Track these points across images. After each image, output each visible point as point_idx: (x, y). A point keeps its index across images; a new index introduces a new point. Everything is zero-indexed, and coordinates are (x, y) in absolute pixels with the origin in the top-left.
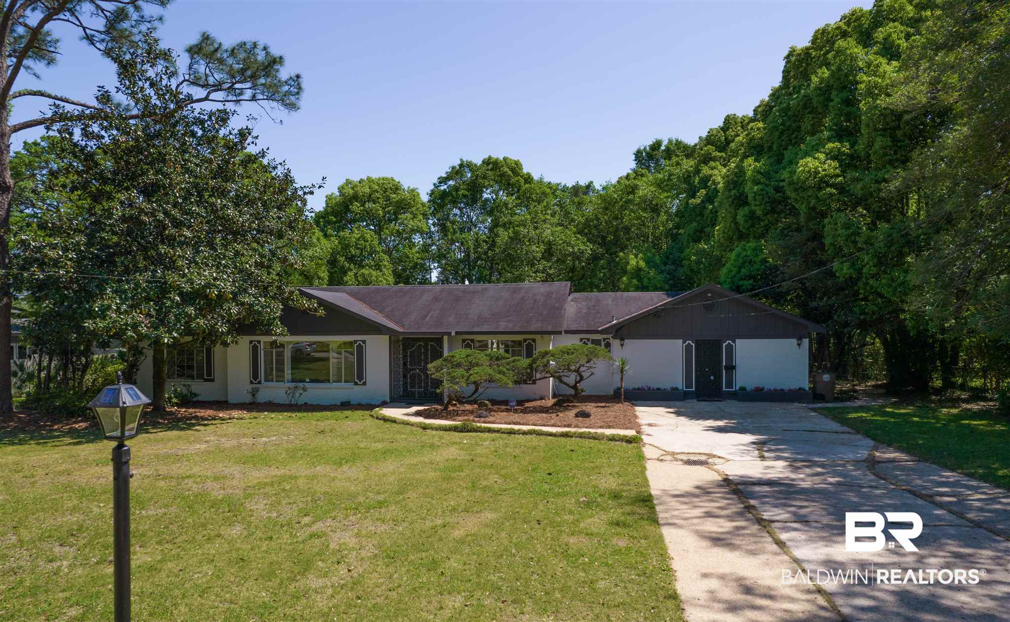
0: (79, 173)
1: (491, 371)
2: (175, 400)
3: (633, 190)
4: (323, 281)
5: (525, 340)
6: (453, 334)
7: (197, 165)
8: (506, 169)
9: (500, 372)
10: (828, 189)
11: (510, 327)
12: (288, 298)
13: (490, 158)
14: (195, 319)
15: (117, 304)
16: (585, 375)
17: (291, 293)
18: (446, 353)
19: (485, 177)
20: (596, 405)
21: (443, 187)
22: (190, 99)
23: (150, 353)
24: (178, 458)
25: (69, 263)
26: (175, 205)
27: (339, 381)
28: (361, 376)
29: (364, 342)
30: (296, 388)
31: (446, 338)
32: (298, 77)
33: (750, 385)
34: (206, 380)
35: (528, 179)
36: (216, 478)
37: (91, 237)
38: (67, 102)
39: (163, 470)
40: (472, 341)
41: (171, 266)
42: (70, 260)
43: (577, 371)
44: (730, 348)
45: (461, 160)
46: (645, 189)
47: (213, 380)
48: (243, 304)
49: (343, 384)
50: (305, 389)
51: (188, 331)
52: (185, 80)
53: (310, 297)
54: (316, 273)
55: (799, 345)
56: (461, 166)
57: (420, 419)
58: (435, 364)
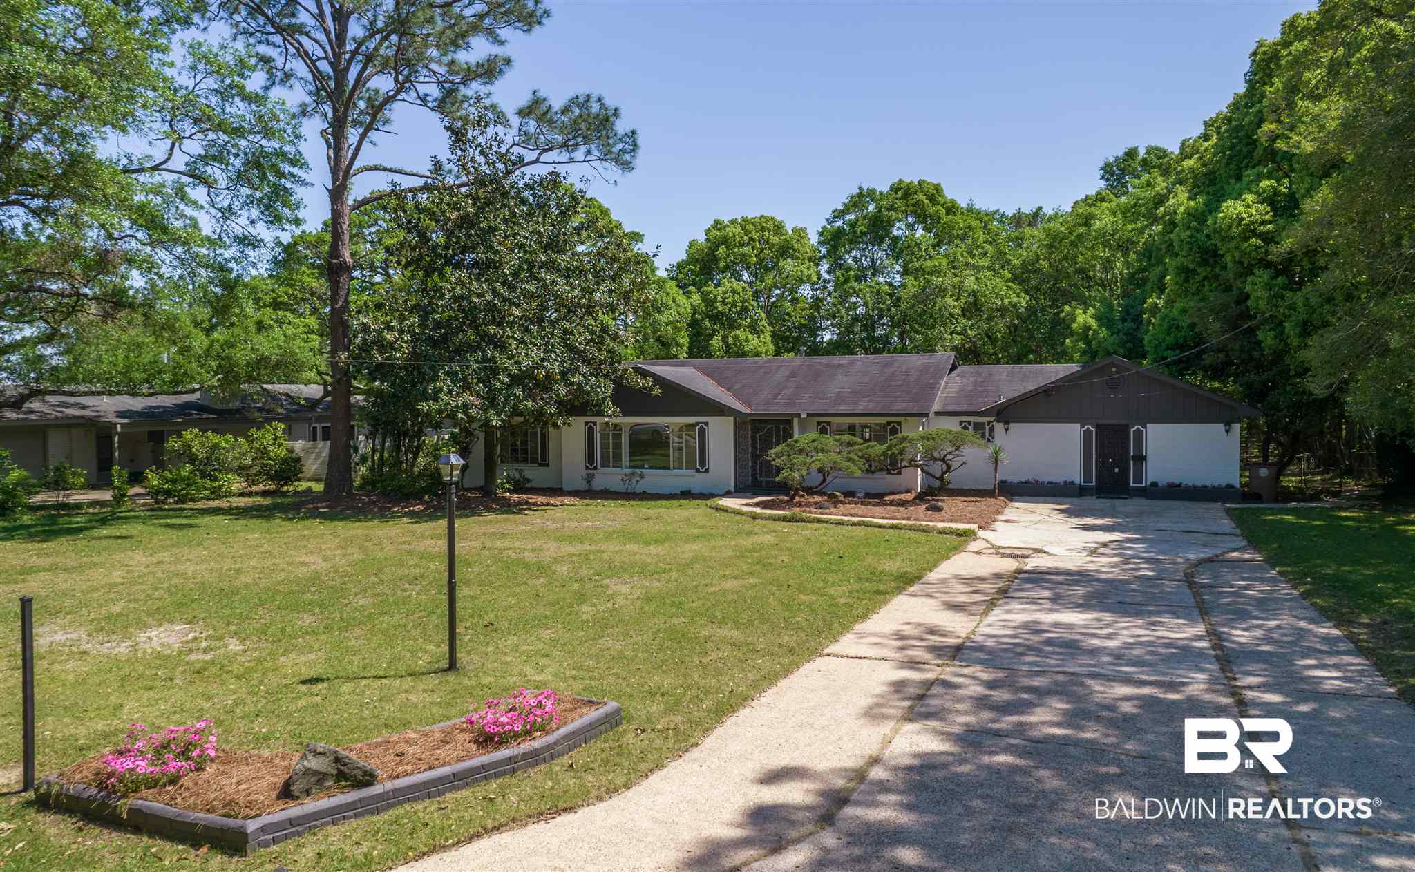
0: (413, 249)
1: (837, 458)
2: (507, 486)
3: (1087, 220)
4: (682, 347)
5: (889, 423)
6: (804, 415)
7: (526, 238)
8: (921, 196)
9: (849, 460)
10: (1253, 240)
11: (871, 407)
12: (622, 377)
13: (901, 181)
14: (523, 401)
15: (449, 386)
16: (955, 464)
17: (625, 371)
18: (796, 436)
19: (892, 208)
20: (965, 499)
21: (839, 223)
22: (520, 162)
23: (482, 435)
24: (504, 536)
25: (405, 345)
26: (504, 283)
27: (681, 468)
28: (703, 464)
29: (706, 424)
30: (633, 474)
31: (796, 420)
32: (633, 132)
33: (1163, 480)
34: (541, 465)
35: (952, 209)
36: (533, 550)
37: (424, 318)
38: (400, 172)
39: (489, 544)
40: (829, 423)
41: (500, 345)
42: (406, 342)
43: (943, 460)
44: (1139, 435)
45: (860, 188)
46: (1104, 221)
47: (547, 465)
48: (572, 384)
49: (684, 472)
50: (642, 476)
51: (516, 412)
52: (514, 144)
53: (645, 374)
54: (674, 339)
55: (1227, 431)
56: (860, 195)
57: (758, 510)
58: (778, 449)
